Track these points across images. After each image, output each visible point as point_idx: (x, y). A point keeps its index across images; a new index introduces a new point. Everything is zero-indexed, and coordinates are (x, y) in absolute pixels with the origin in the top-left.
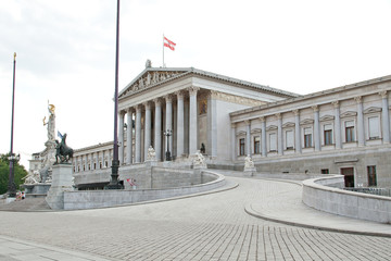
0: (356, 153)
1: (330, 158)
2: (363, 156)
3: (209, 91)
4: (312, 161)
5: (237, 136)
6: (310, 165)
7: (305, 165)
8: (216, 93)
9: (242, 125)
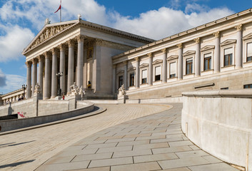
0: (212, 79)
1: (190, 85)
2: (218, 80)
3: (95, 39)
4: (175, 88)
5: (116, 74)
6: (173, 91)
7: (169, 91)
8: (101, 41)
9: (121, 65)
